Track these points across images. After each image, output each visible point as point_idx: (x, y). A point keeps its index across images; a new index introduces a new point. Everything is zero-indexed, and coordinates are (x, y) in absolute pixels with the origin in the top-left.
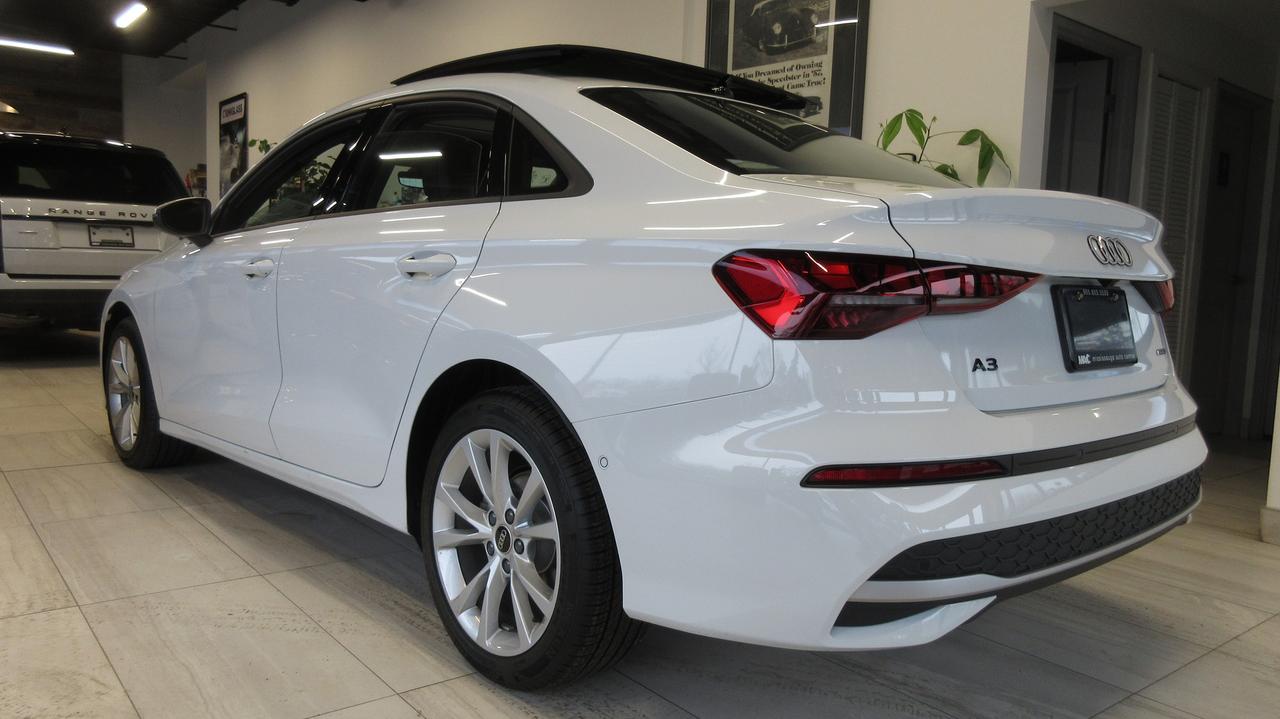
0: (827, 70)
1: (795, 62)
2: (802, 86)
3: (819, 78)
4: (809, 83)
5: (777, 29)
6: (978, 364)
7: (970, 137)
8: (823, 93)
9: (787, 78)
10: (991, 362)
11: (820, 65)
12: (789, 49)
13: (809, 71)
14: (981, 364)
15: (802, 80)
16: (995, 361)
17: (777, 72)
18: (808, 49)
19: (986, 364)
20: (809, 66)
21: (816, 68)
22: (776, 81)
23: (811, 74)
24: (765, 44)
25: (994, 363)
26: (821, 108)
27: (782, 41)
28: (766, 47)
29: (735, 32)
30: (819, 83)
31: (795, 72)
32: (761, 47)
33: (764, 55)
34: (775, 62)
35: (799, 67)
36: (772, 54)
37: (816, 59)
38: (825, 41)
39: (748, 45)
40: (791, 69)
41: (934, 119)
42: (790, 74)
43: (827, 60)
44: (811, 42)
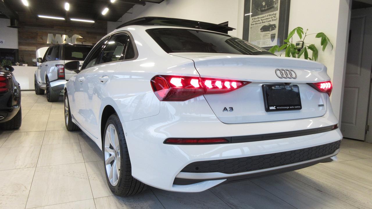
0: (278, 16)
1: (269, 14)
2: (270, 21)
3: (275, 18)
4: (273, 20)
5: (264, 4)
6: (225, 109)
7: (319, 35)
8: (276, 23)
9: (267, 19)
10: (231, 108)
11: (275, 14)
12: (267, 10)
13: (272, 16)
14: (227, 109)
15: (270, 19)
16: (232, 108)
17: (264, 17)
18: (272, 9)
19: (228, 109)
20: (273, 15)
21: (274, 15)
22: (263, 20)
23: (273, 17)
24: (260, 8)
25: (232, 109)
26: (276, 28)
27: (265, 7)
28: (260, 9)
29: (252, 6)
30: (275, 20)
31: (269, 17)
32: (259, 10)
33: (260, 12)
34: (263, 14)
35: (270, 15)
36: (262, 12)
37: (275, 12)
38: (277, 7)
39: (255, 9)
40: (267, 16)
41: (307, 30)
42: (267, 17)
43: (277, 13)
44: (273, 7)
